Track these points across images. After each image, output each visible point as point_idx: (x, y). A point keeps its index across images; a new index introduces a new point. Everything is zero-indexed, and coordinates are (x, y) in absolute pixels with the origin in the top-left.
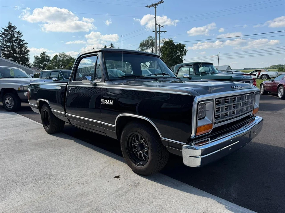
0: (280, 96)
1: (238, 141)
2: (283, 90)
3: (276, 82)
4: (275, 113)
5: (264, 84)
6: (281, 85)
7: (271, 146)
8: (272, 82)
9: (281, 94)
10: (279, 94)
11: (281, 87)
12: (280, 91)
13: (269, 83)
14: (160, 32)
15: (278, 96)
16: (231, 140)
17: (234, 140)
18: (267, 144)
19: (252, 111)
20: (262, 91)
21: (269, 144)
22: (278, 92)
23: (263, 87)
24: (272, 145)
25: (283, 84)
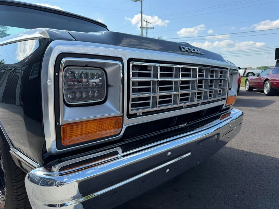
0: (266, 92)
1: (189, 154)
2: (270, 85)
3: (262, 77)
4: (261, 110)
5: (249, 80)
6: (267, 80)
7: (254, 154)
8: (257, 77)
9: (267, 90)
10: (265, 90)
11: (267, 82)
12: (266, 86)
13: (254, 79)
14: (147, 28)
15: (264, 93)
16: (170, 153)
17: (177, 152)
18: (249, 151)
19: (224, 99)
20: (247, 87)
21: (252, 151)
22: (264, 87)
23: (248, 83)
24: (256, 152)
25: (269, 78)
